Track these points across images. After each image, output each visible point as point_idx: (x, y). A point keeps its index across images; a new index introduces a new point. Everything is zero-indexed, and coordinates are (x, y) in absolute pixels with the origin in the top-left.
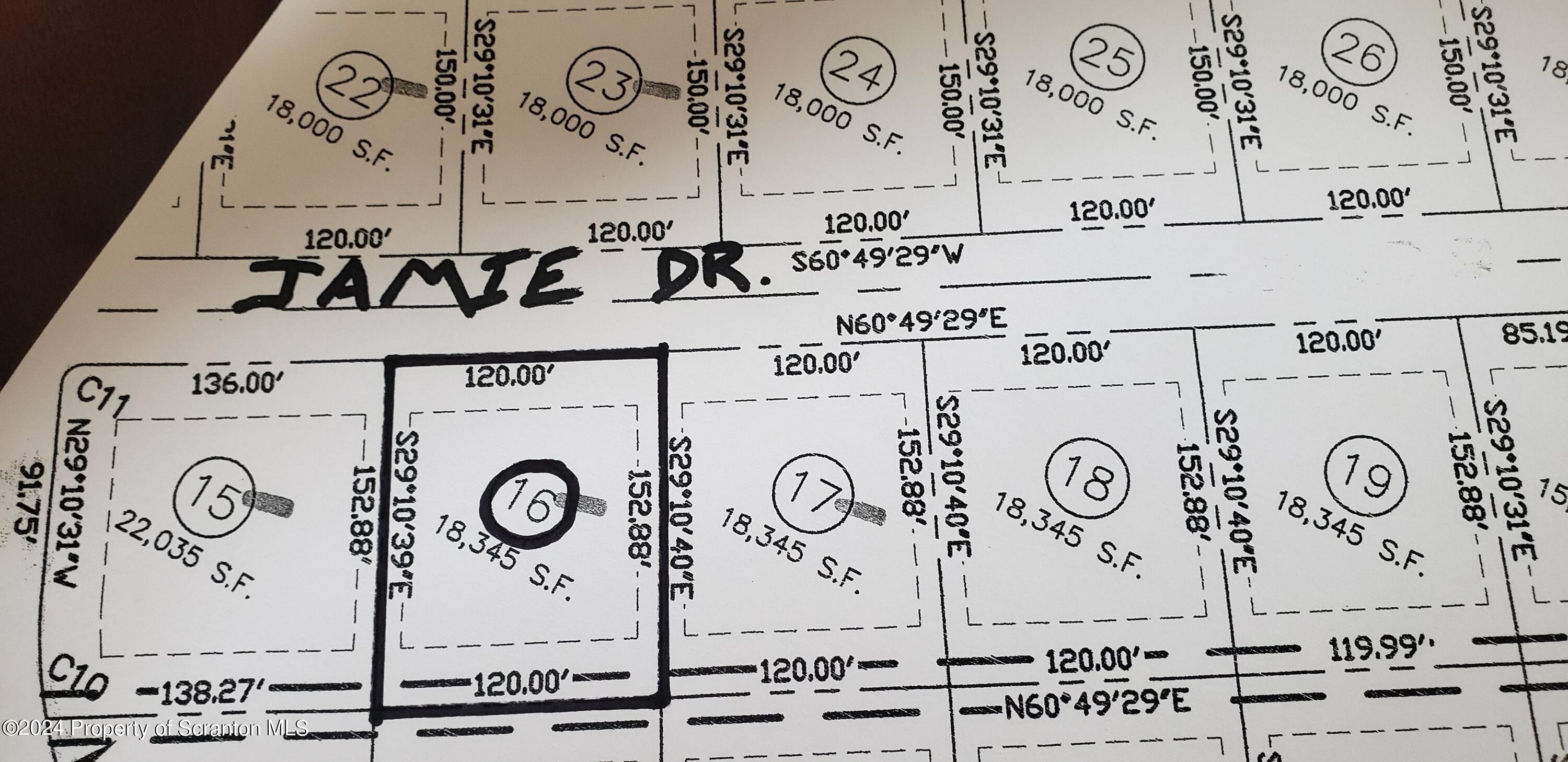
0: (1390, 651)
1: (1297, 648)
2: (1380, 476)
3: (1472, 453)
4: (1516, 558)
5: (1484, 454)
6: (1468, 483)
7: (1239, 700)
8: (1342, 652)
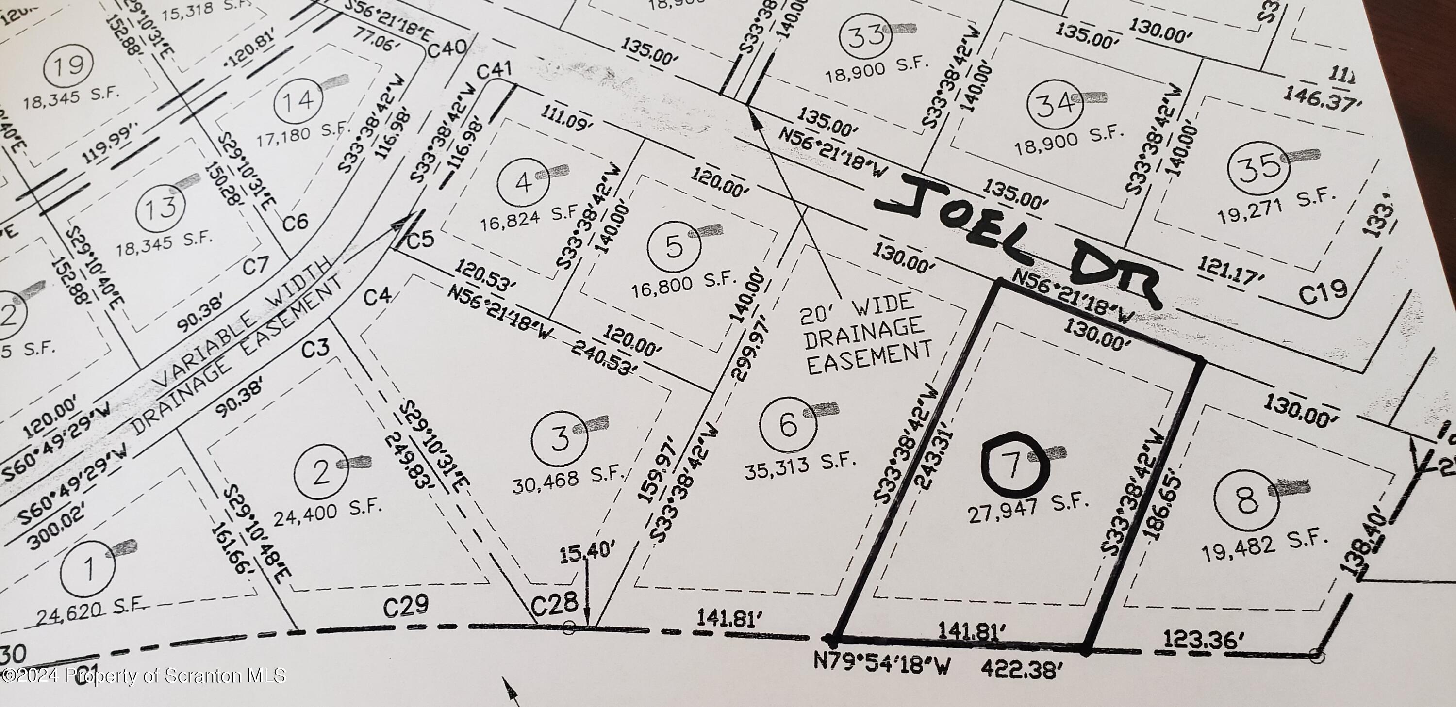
0: (116, 141)
1: (65, 170)
2: (76, 62)
3: (122, 22)
4: (163, 58)
5: (128, 19)
6: (125, 37)
7: (44, 213)
8: (90, 156)
